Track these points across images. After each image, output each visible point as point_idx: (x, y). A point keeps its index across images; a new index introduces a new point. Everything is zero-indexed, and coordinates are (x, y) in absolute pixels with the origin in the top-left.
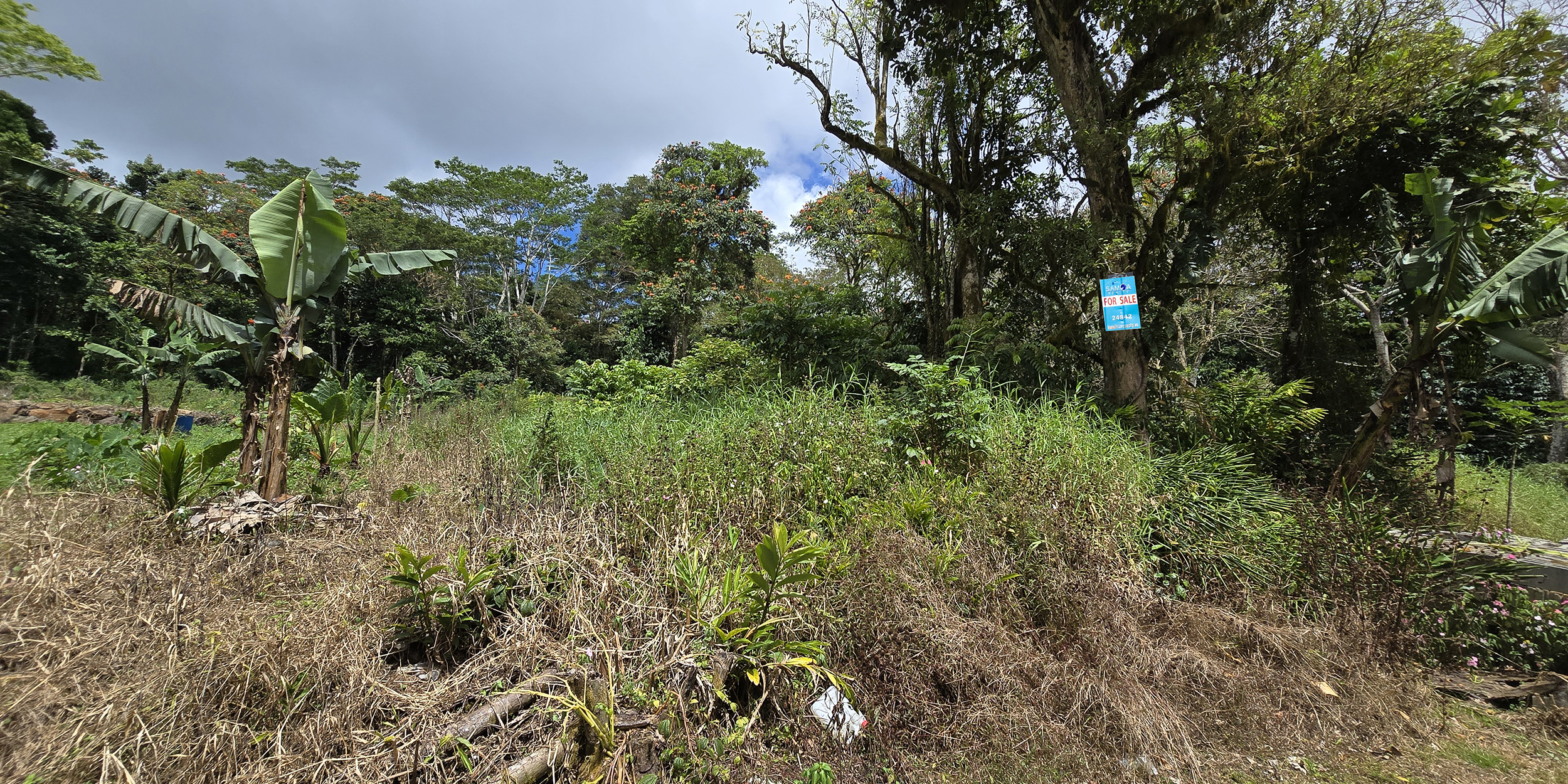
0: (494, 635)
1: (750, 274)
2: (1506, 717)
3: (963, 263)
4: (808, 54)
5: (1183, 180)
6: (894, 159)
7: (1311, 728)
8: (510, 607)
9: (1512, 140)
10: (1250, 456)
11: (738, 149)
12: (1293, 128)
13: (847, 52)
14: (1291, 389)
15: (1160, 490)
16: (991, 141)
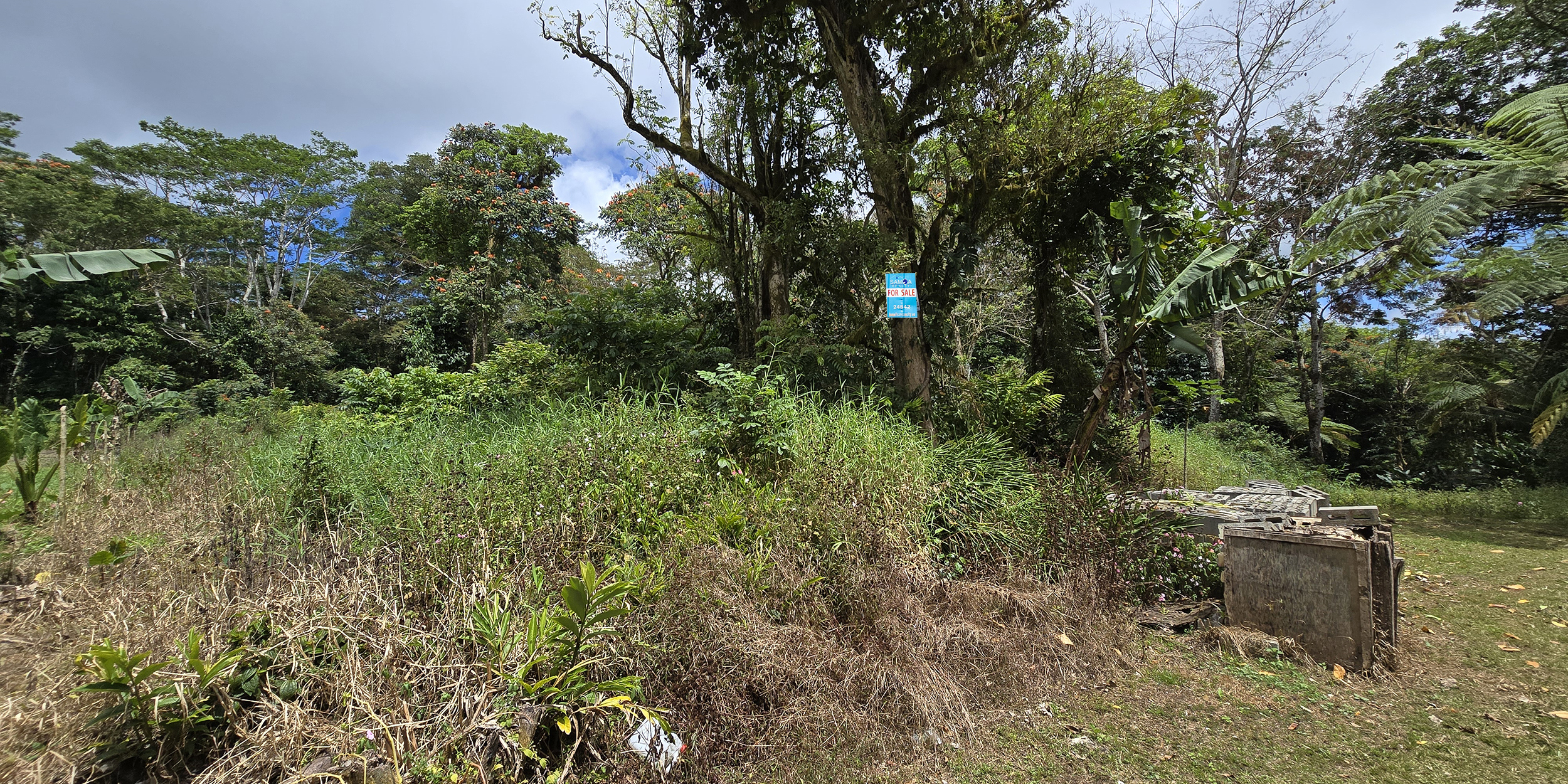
0: (244, 730)
1: (557, 269)
2: (1181, 640)
3: (769, 266)
4: (607, 47)
5: (952, 198)
6: (700, 160)
7: (1055, 675)
8: (265, 692)
9: (1178, 178)
10: (1008, 441)
11: (537, 134)
12: (1032, 158)
13: (648, 49)
14: (1038, 379)
15: (941, 478)
16: (791, 149)
